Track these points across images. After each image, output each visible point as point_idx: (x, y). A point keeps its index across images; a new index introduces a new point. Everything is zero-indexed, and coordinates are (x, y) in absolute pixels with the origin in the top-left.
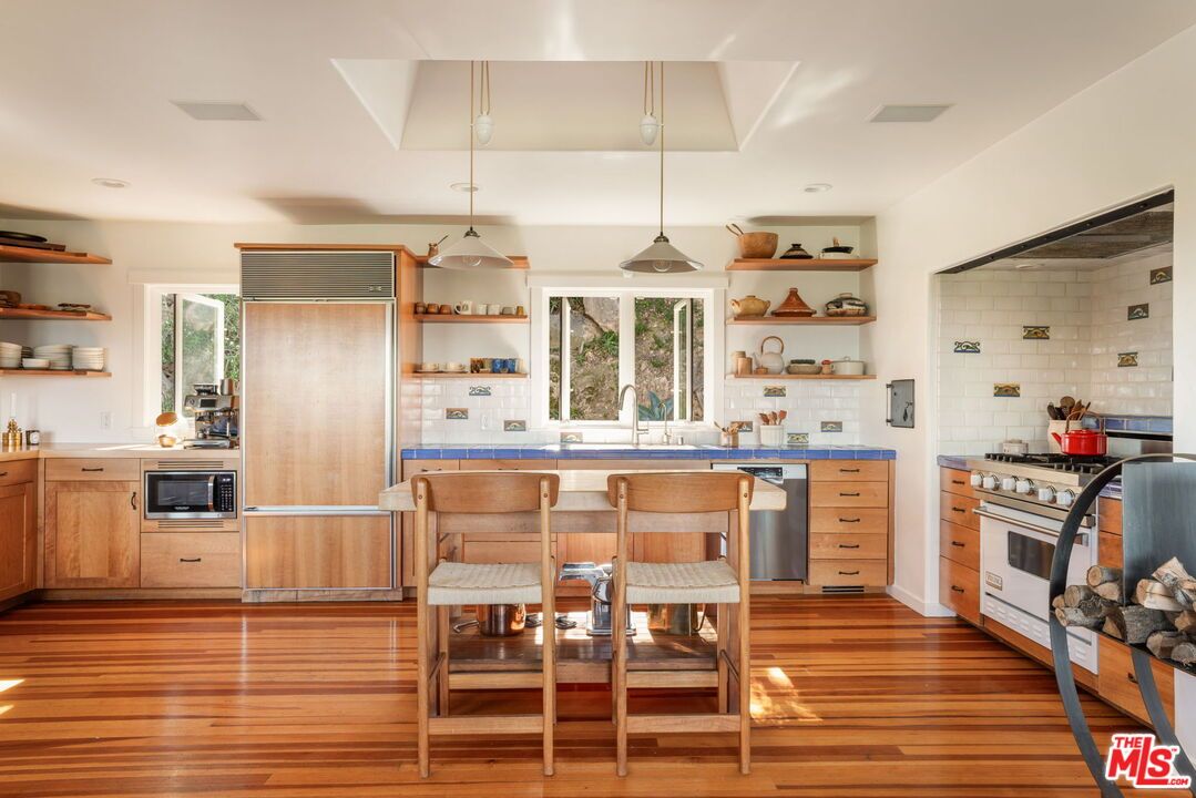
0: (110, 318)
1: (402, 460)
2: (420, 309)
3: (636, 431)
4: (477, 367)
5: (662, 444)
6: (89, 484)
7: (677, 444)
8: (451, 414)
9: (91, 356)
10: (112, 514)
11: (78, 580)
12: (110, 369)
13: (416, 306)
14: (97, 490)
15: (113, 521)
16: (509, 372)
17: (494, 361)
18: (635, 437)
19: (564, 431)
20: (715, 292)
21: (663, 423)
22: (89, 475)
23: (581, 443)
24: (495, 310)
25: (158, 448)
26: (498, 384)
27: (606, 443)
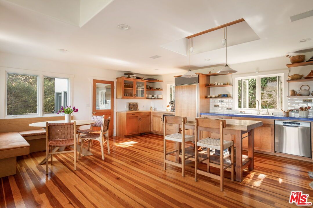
0: (163, 90)
1: (200, 115)
2: (207, 85)
3: (259, 111)
4: (219, 96)
5: (267, 114)
6: (157, 116)
7: (271, 115)
8: (215, 106)
9: (160, 96)
10: (159, 121)
11: (155, 131)
12: (163, 98)
13: (206, 84)
14: (157, 117)
15: (159, 122)
16: (225, 97)
17: (222, 95)
18: (258, 112)
19: (241, 110)
20: (284, 74)
21: (267, 109)
22: (157, 115)
23: (245, 113)
24: (222, 84)
25: (166, 111)
26: (225, 100)
27: (251, 114)
